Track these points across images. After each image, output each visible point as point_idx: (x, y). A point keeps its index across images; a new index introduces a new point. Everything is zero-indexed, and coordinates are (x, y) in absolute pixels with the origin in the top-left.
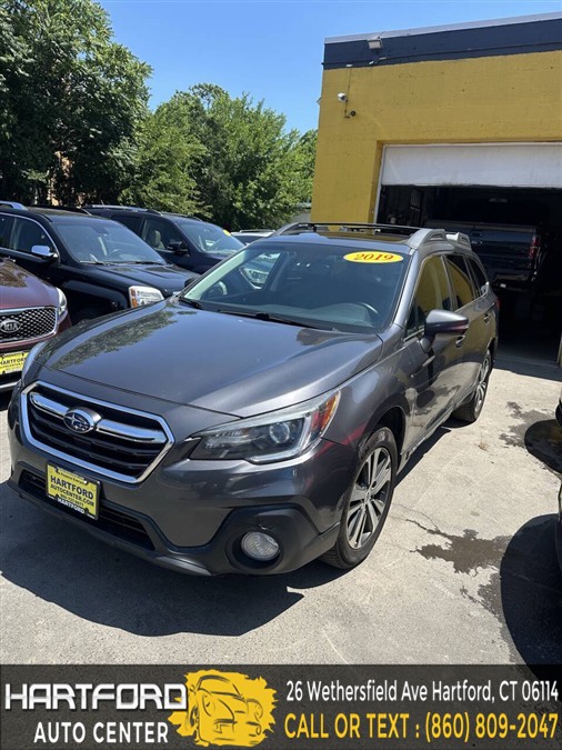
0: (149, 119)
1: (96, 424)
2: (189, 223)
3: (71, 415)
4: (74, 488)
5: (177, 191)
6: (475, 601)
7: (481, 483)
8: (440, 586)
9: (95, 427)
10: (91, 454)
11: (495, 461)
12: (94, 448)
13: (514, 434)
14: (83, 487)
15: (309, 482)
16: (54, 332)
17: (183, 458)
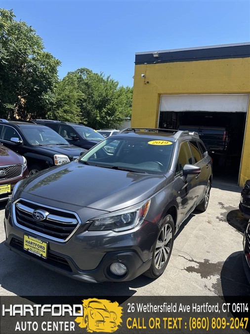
0: (60, 83)
1: (47, 216)
2: (78, 127)
3: (36, 213)
4: (36, 245)
5: (72, 113)
6: (211, 291)
7: (210, 238)
8: (195, 285)
9: (46, 218)
10: (44, 230)
11: (215, 229)
12: (45, 227)
13: (222, 216)
14: (40, 244)
15: (139, 239)
16: (21, 175)
17: (85, 231)
